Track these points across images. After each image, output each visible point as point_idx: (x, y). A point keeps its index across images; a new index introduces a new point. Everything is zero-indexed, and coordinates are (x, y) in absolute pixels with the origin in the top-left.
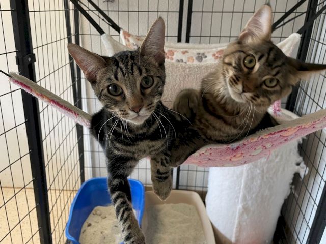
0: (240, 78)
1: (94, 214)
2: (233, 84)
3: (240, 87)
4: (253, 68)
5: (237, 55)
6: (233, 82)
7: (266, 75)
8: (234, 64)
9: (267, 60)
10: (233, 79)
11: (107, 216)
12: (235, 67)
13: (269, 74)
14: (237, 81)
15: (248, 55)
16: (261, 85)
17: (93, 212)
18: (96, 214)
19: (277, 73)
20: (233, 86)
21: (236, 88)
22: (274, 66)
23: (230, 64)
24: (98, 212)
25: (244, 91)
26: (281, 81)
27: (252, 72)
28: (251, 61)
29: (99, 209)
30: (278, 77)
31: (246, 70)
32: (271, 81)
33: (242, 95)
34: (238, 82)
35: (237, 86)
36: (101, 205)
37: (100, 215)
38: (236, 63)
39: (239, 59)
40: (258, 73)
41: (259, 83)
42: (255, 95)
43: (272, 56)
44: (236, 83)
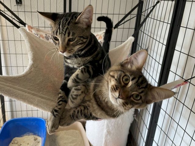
0: (118, 88)
1: (12, 143)
2: (113, 91)
3: (117, 94)
4: (127, 84)
5: (119, 73)
6: (113, 89)
7: (135, 91)
8: (116, 77)
9: (137, 82)
10: (114, 88)
11: (21, 144)
12: (116, 80)
13: (136, 91)
14: (116, 89)
15: (125, 75)
16: (130, 97)
17: (12, 142)
18: (14, 143)
19: (142, 92)
20: (113, 92)
21: (115, 94)
22: (140, 87)
23: (113, 77)
24: (16, 142)
25: (119, 98)
26: (143, 98)
27: (126, 86)
28: (127, 80)
29: (17, 139)
30: (142, 95)
31: (123, 84)
32: (137, 96)
33: (117, 99)
34: (116, 91)
35: (115, 93)
36: (18, 136)
37: (17, 144)
38: (117, 77)
39: (120, 76)
40: (130, 88)
41: (129, 95)
42: (125, 102)
43: (140, 80)
44: (115, 91)
